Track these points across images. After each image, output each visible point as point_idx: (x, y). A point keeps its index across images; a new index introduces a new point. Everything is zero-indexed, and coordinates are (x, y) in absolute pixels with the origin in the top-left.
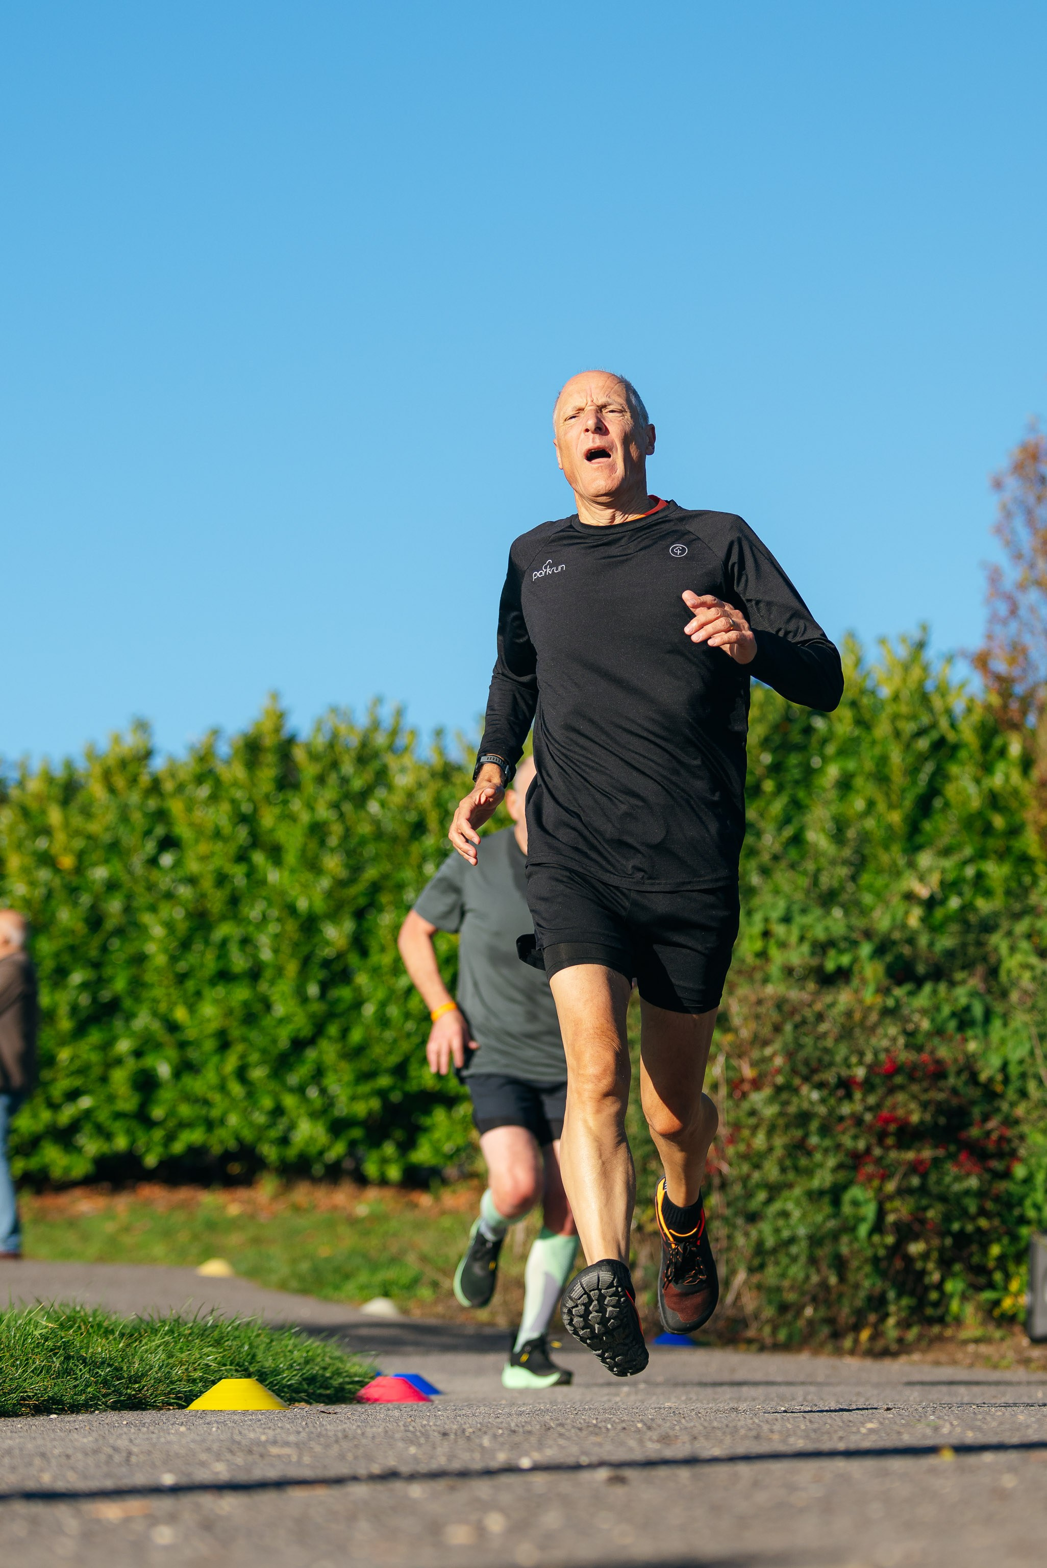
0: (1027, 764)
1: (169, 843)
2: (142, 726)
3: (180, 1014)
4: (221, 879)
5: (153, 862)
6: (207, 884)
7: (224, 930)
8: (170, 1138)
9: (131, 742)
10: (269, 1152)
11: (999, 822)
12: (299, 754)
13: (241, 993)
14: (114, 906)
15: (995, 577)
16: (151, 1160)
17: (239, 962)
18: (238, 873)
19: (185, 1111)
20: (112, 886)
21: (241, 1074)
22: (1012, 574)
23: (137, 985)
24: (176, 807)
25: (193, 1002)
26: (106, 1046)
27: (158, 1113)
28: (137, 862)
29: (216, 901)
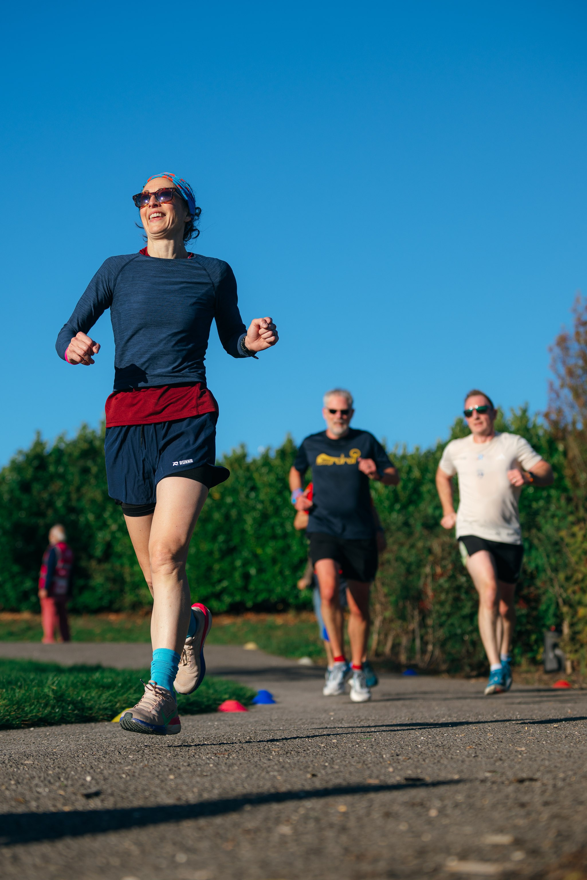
0: (565, 453)
1: (254, 488)
2: (243, 446)
3: (259, 551)
4: (273, 501)
5: (247, 496)
6: (268, 504)
7: (274, 520)
8: (256, 596)
9: (239, 451)
10: (291, 600)
11: (555, 475)
13: (280, 544)
14: (234, 513)
15: (551, 384)
16: (249, 603)
17: (279, 531)
18: (279, 500)
19: (262, 586)
20: (233, 504)
21: (281, 572)
22: (557, 383)
23: (243, 541)
24: (256, 476)
25: (263, 546)
26: (232, 563)
27: (252, 587)
28: (242, 496)
29: (270, 509)
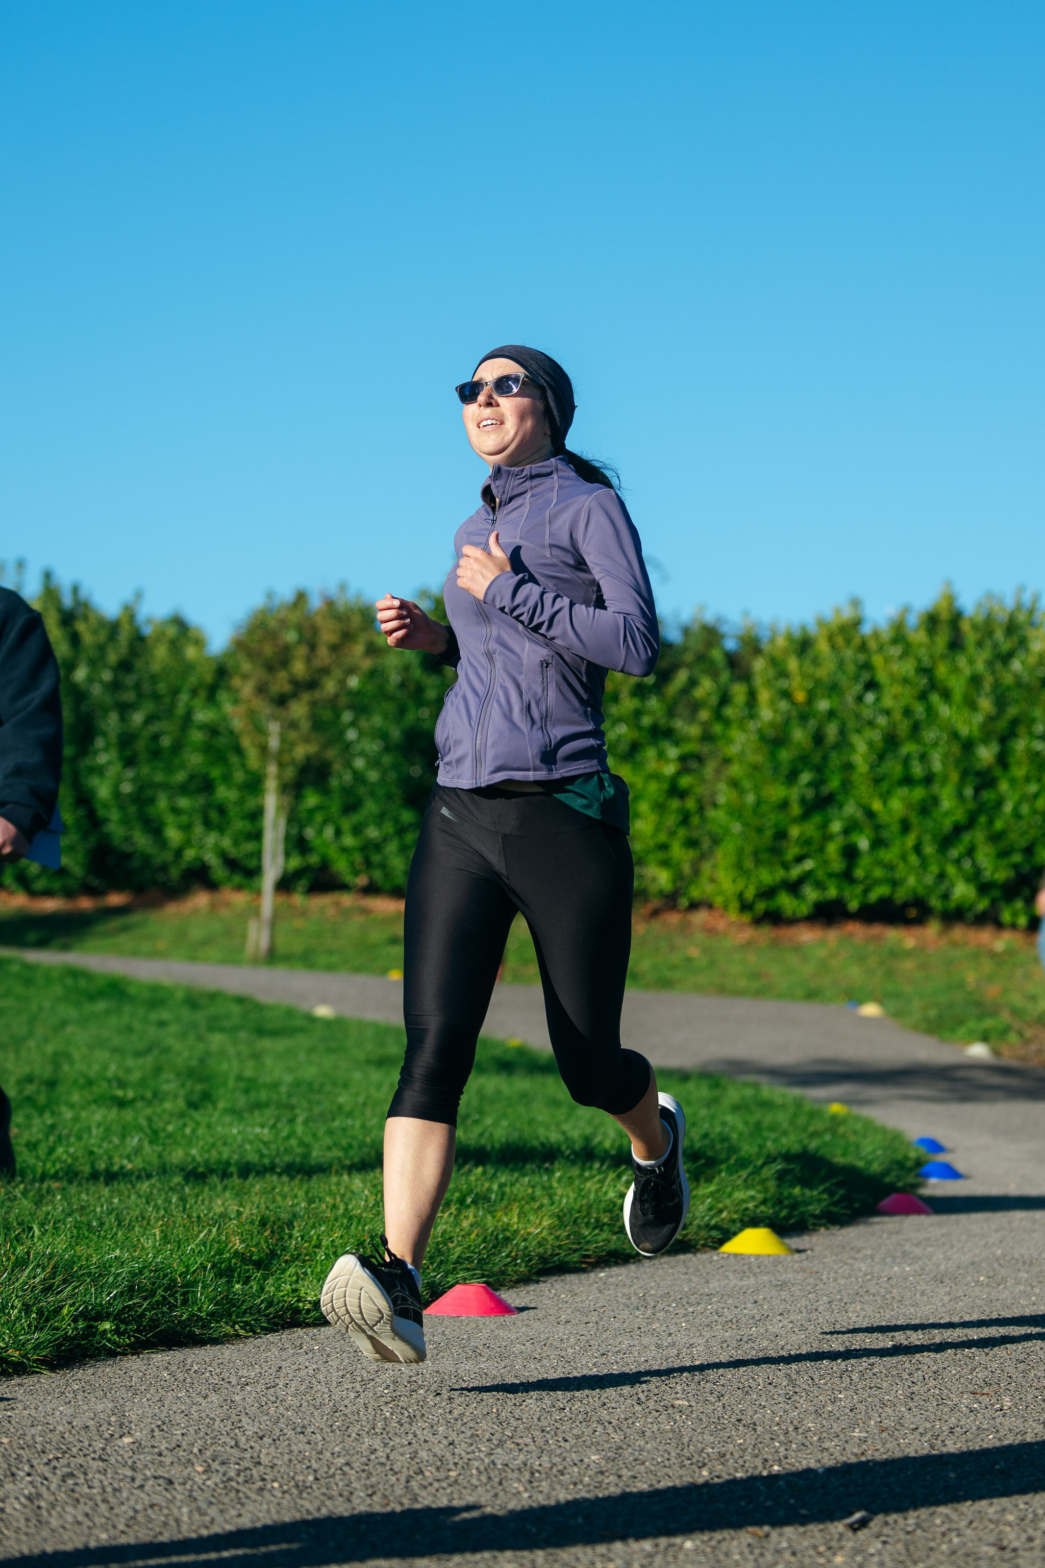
1: (872, 685)
2: (856, 603)
3: (877, 806)
4: (908, 712)
5: (860, 699)
6: (898, 716)
7: (908, 748)
8: (866, 891)
9: (847, 614)
10: (935, 903)
12: (965, 625)
13: (919, 793)
14: (832, 730)
16: (854, 905)
17: (917, 770)
18: (919, 709)
19: (878, 873)
20: (832, 714)
21: (918, 849)
23: (846, 785)
24: (877, 661)
25: (885, 798)
26: (824, 826)
27: (859, 873)
28: (850, 699)
29: (903, 728)
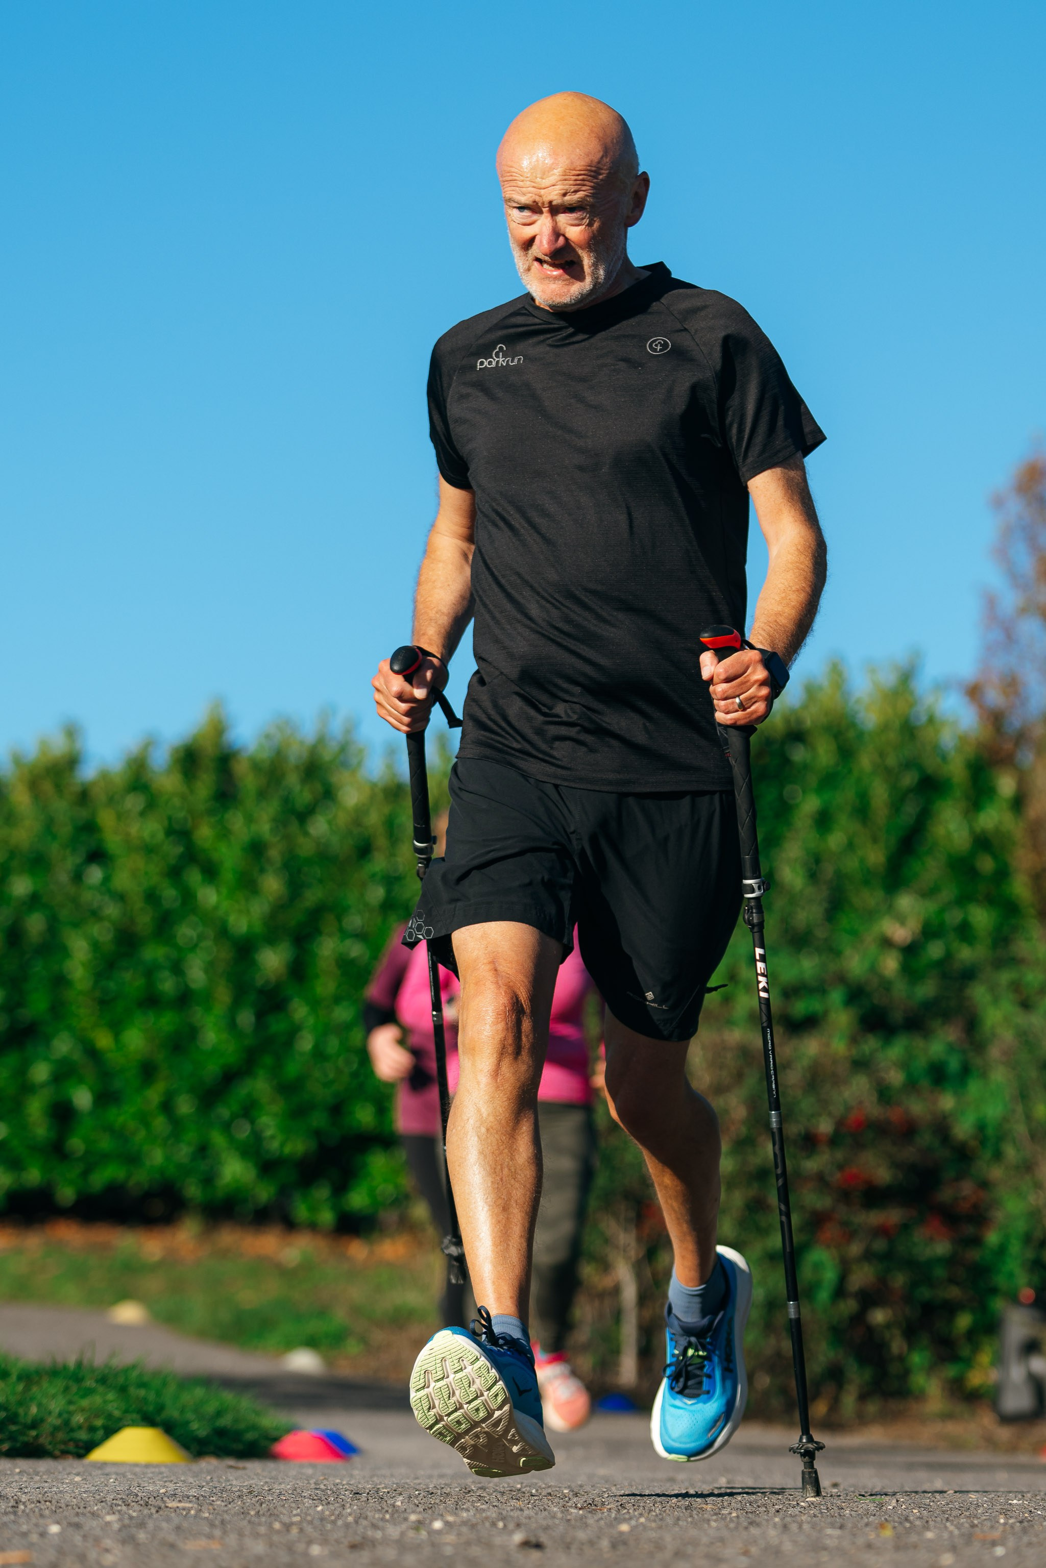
0: (1019, 803)
1: (97, 856)
2: (72, 732)
3: (104, 1040)
4: (152, 897)
5: (78, 877)
6: (138, 903)
7: (154, 952)
8: (86, 1173)
9: (59, 746)
10: (193, 1190)
11: (986, 864)
12: (241, 768)
13: (167, 1021)
14: (35, 924)
15: (991, 603)
16: (66, 1194)
17: (167, 985)
18: (169, 893)
19: (106, 1144)
20: (34, 901)
21: (167, 1106)
22: (1010, 600)
23: (58, 1010)
24: (106, 819)
25: (116, 1027)
26: (22, 1071)
27: (76, 1143)
28: (63, 876)
29: (145, 920)
